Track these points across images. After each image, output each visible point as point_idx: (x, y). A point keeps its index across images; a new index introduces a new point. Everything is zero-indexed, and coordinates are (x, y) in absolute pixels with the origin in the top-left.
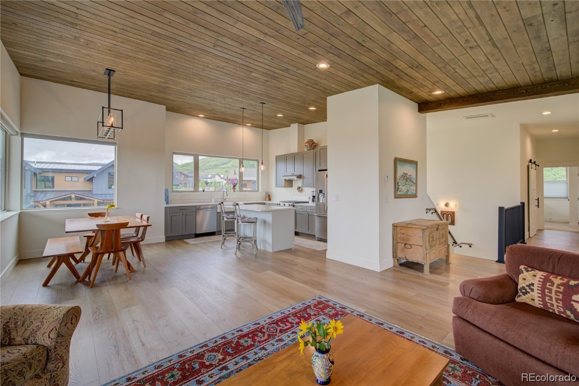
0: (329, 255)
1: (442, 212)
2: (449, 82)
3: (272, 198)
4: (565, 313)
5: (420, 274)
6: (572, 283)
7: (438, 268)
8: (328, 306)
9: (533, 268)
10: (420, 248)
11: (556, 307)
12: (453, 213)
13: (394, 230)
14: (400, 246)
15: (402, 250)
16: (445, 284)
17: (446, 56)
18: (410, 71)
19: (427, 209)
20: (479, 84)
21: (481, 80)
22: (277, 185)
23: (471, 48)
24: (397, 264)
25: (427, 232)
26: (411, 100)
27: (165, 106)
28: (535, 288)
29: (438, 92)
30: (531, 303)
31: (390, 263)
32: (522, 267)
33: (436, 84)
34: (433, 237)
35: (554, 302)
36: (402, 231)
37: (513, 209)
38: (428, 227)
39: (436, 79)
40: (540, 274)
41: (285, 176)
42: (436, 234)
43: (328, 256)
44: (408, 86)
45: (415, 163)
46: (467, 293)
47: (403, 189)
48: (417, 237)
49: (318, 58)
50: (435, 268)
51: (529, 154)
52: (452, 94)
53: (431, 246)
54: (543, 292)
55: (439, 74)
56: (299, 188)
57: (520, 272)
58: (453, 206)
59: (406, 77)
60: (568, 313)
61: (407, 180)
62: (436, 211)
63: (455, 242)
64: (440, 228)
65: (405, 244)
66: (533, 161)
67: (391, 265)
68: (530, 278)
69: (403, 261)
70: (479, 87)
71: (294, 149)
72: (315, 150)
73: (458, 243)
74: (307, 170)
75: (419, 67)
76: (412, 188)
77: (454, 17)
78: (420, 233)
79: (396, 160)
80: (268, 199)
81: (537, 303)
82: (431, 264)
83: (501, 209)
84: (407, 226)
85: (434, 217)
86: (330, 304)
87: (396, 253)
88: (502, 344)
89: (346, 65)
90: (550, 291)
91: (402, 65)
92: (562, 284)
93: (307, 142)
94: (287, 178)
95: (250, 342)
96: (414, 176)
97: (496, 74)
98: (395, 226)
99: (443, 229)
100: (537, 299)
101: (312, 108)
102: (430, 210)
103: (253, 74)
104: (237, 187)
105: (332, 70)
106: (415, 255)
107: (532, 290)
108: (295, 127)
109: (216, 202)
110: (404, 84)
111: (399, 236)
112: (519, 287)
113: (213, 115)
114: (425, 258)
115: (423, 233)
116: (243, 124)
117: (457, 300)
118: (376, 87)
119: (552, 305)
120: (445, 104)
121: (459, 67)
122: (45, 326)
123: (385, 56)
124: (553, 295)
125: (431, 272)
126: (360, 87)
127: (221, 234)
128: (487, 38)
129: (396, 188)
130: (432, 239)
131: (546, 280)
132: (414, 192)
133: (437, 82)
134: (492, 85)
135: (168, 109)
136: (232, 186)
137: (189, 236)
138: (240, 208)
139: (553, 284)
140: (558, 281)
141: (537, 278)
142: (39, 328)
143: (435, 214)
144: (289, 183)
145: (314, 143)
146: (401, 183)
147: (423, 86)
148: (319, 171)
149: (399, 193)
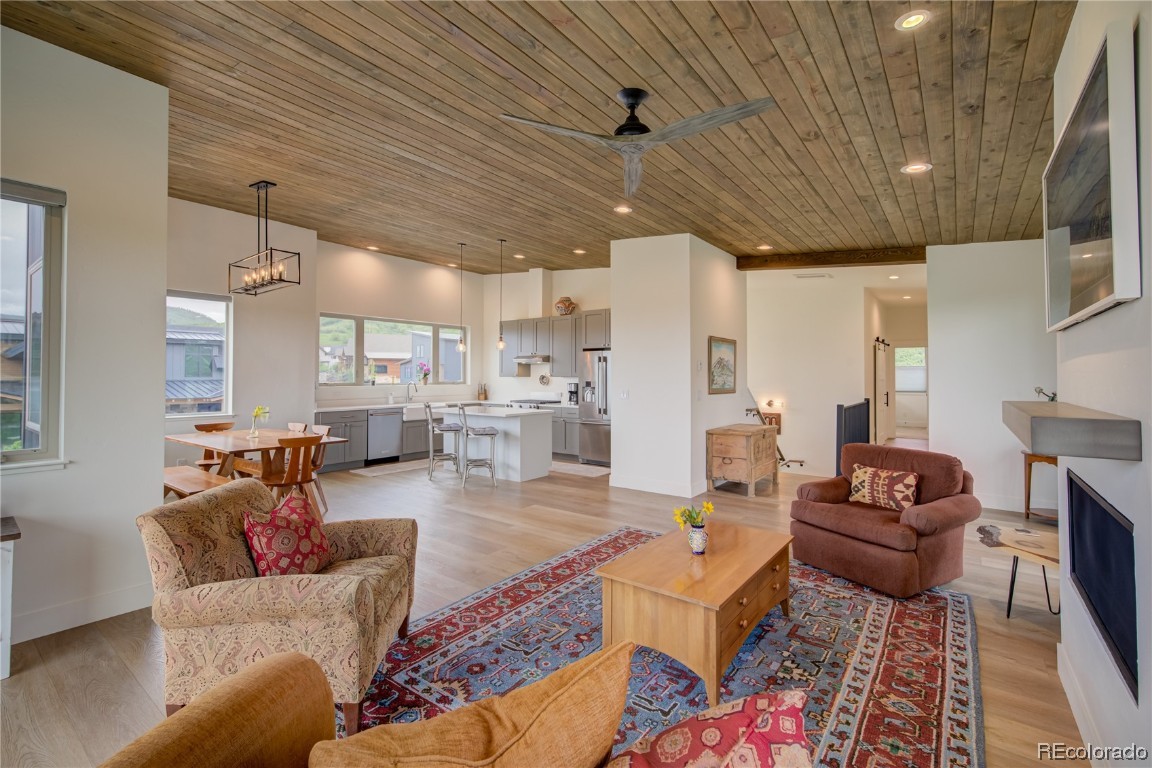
0: (613, 482)
1: (764, 414)
2: (780, 239)
3: (489, 396)
4: (888, 504)
5: (744, 498)
6: (895, 474)
7: (764, 490)
8: (642, 535)
9: (865, 465)
10: (744, 462)
11: (883, 500)
12: (779, 416)
13: (708, 439)
14: (717, 462)
15: (720, 466)
16: (775, 506)
17: (778, 215)
18: (735, 225)
19: (747, 410)
20: (815, 243)
21: (817, 240)
22: (503, 373)
23: (807, 212)
24: (712, 488)
25: (752, 440)
26: (728, 252)
27: (316, 232)
28: (866, 484)
29: (765, 248)
30: (862, 500)
31: (703, 486)
32: (855, 466)
33: (763, 240)
34: (758, 448)
35: (881, 496)
36: (719, 441)
37: (854, 407)
38: (753, 434)
39: (763, 234)
40: (870, 470)
41: (518, 357)
42: (763, 443)
43: (611, 483)
44: (728, 238)
45: (733, 343)
46: (805, 495)
47: (719, 380)
48: (740, 448)
49: (619, 200)
50: (760, 490)
51: (877, 330)
52: (782, 251)
53: (757, 460)
54: (872, 486)
55: (768, 230)
56: (543, 377)
57: (854, 470)
58: (778, 406)
59: (728, 230)
60: (891, 503)
61: (723, 368)
62: (758, 412)
63: (782, 459)
64: (767, 434)
65: (724, 458)
66: (880, 340)
67: (704, 490)
68: (862, 475)
69: (718, 484)
70: (815, 247)
71: (536, 312)
72: (574, 315)
73: (787, 460)
74: (560, 348)
75: (746, 222)
76: (729, 378)
77: (791, 187)
78: (743, 441)
79: (711, 340)
80: (482, 397)
81: (867, 500)
82: (757, 484)
83: (840, 407)
84: (726, 433)
85: (756, 421)
86: (644, 533)
87: (711, 471)
88: (836, 536)
89: (654, 212)
90: (878, 484)
91: (725, 219)
92: (887, 477)
93: (559, 303)
94: (523, 361)
95: (568, 572)
96: (732, 362)
97: (833, 236)
98: (709, 434)
99: (770, 436)
100: (867, 495)
101: (579, 252)
102: (751, 410)
103: (514, 209)
104: (430, 377)
105: (634, 216)
106: (737, 473)
107: (864, 487)
108: (537, 273)
109: (395, 403)
110: (723, 236)
111: (716, 447)
112: (853, 485)
113: (398, 249)
114: (749, 475)
115: (748, 441)
116: (443, 264)
117: (795, 504)
118: (687, 236)
119: (879, 498)
120: (772, 261)
121: (793, 226)
122: (398, 536)
123: (706, 208)
124: (880, 489)
125: (756, 494)
126: (662, 234)
127: (428, 457)
128: (823, 206)
129: (711, 381)
130: (757, 450)
131: (875, 475)
132: (732, 385)
133: (765, 237)
134: (829, 246)
135: (320, 237)
136: (422, 376)
137: (355, 465)
138: (467, 413)
139: (880, 477)
140: (884, 474)
141: (868, 474)
142: (392, 540)
143: (757, 418)
144: (525, 369)
145: (572, 303)
146: (716, 371)
147: (746, 239)
148: (585, 350)
149: (714, 387)
